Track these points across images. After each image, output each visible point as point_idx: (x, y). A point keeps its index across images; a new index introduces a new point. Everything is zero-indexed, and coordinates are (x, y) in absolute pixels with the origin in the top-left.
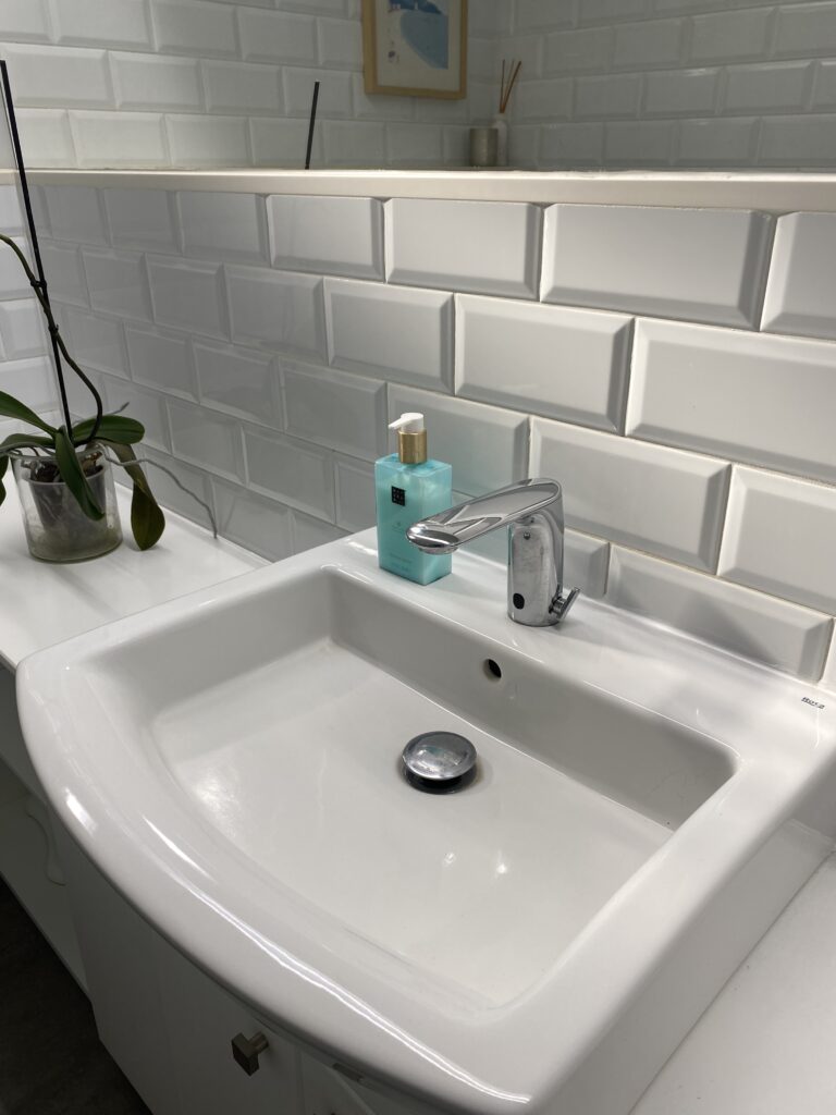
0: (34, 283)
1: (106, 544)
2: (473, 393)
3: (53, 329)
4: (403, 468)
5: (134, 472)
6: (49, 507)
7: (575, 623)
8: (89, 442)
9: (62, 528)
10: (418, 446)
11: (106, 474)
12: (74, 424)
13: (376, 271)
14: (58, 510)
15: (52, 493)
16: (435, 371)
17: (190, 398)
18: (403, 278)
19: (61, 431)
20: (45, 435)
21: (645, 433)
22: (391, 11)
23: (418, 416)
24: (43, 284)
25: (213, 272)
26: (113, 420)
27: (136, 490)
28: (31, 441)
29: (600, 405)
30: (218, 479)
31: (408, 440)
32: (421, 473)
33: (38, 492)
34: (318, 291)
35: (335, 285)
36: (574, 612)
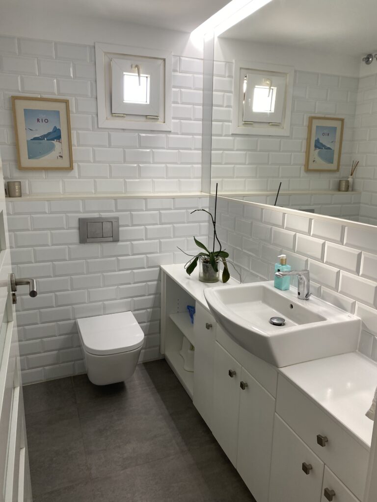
0: (213, 222)
1: (215, 280)
2: (298, 252)
3: (215, 231)
4: (280, 265)
5: (225, 264)
6: (205, 269)
7: (311, 300)
8: (217, 256)
9: (207, 275)
10: (284, 261)
11: (219, 264)
12: (215, 251)
13: (282, 227)
14: (208, 270)
15: (207, 267)
16: (292, 247)
17: (240, 249)
18: (287, 229)
19: (212, 253)
20: (208, 253)
21: (327, 263)
22: (315, 150)
23: (285, 255)
24: (215, 222)
25: (250, 222)
26: (222, 252)
27: (225, 268)
28: (205, 254)
29: (319, 257)
30: (244, 269)
31: (282, 260)
32: (284, 266)
33: (203, 265)
34: (271, 229)
35: (274, 228)
36: (311, 298)
